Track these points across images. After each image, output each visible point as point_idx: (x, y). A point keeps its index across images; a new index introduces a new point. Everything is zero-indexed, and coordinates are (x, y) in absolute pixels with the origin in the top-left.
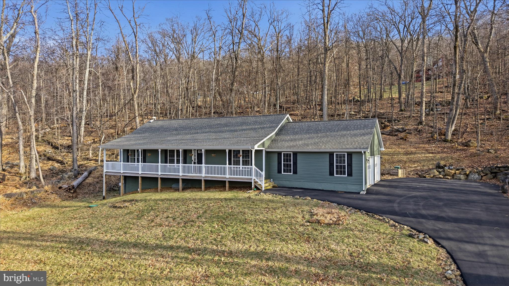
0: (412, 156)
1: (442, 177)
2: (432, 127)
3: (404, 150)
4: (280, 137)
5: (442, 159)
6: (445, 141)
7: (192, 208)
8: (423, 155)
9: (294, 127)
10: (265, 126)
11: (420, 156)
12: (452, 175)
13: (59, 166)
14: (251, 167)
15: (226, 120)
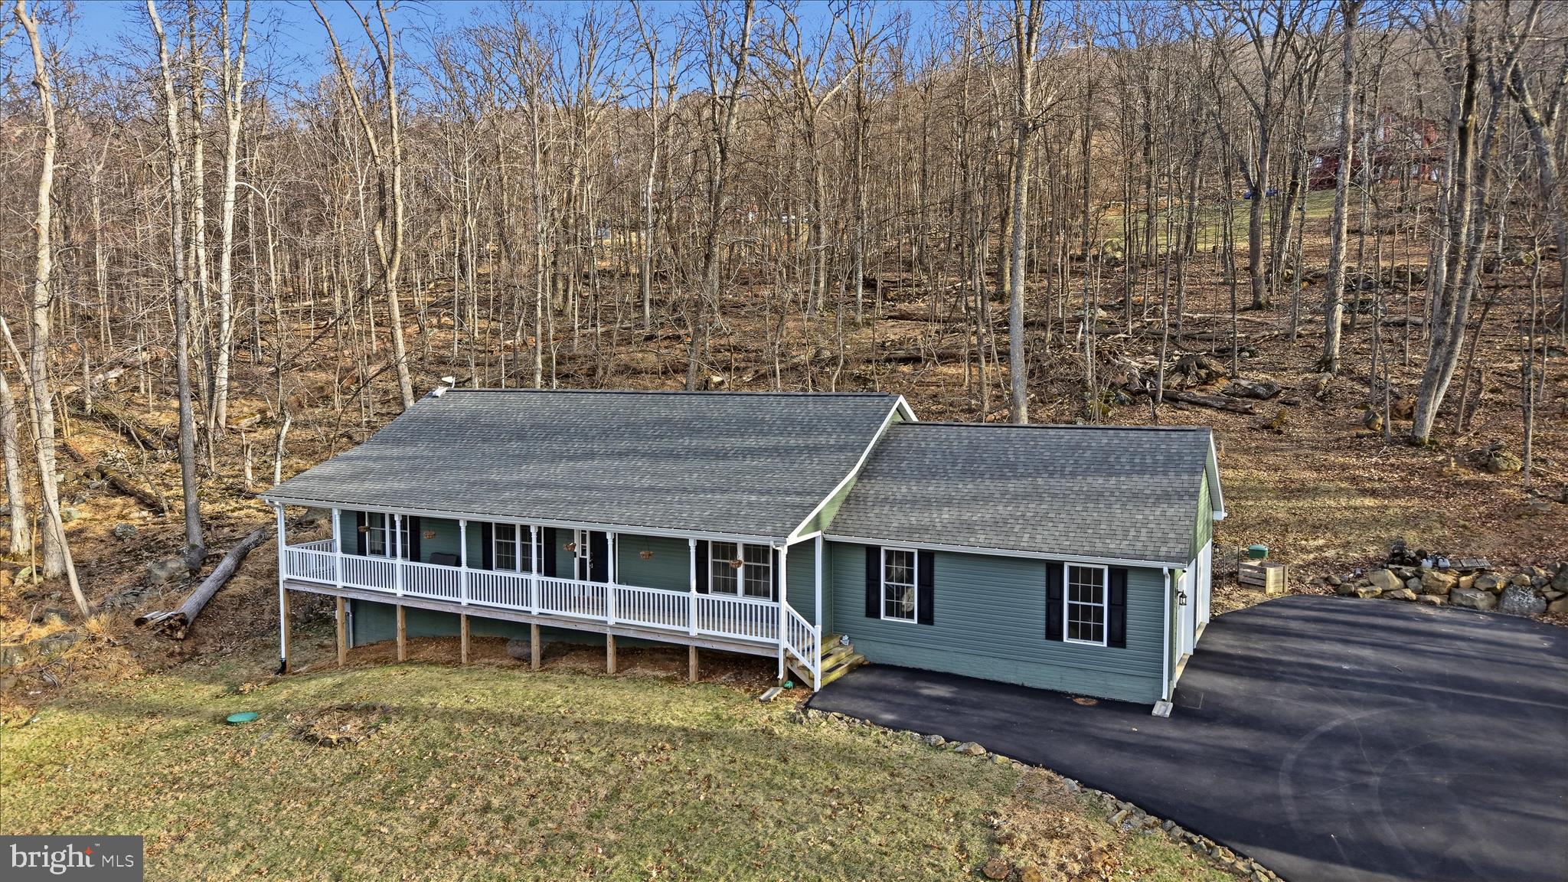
0: (1304, 503)
1: (1414, 596)
2: (1365, 381)
3: (1276, 476)
4: (877, 487)
5: (1410, 520)
6: (1413, 442)
7: (572, 772)
8: (1343, 502)
9: (923, 444)
10: (823, 439)
11: (1333, 503)
12: (1445, 590)
13: (144, 518)
14: (775, 605)
15: (689, 403)
